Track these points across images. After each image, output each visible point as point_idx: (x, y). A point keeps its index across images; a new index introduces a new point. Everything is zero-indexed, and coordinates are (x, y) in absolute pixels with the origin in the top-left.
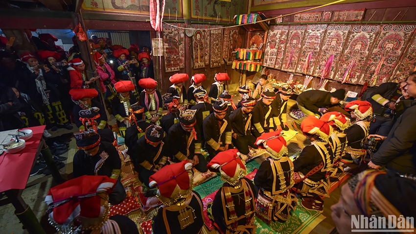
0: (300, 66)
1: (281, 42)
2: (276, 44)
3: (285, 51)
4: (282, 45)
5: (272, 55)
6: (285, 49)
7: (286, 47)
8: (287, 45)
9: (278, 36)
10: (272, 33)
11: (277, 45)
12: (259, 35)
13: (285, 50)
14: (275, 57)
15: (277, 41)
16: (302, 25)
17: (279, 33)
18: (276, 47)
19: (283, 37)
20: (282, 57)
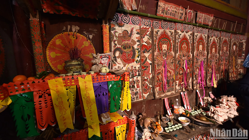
0: (177, 82)
1: (144, 48)
2: (134, 54)
3: (153, 64)
4: (147, 55)
5: (133, 77)
6: (153, 60)
7: (153, 55)
8: (156, 53)
9: (135, 37)
10: (119, 30)
11: (137, 54)
12: (80, 32)
13: (153, 62)
14: (139, 78)
15: (136, 47)
16: (165, 20)
17: (134, 31)
18: (137, 59)
19: (146, 39)
20: (151, 76)
